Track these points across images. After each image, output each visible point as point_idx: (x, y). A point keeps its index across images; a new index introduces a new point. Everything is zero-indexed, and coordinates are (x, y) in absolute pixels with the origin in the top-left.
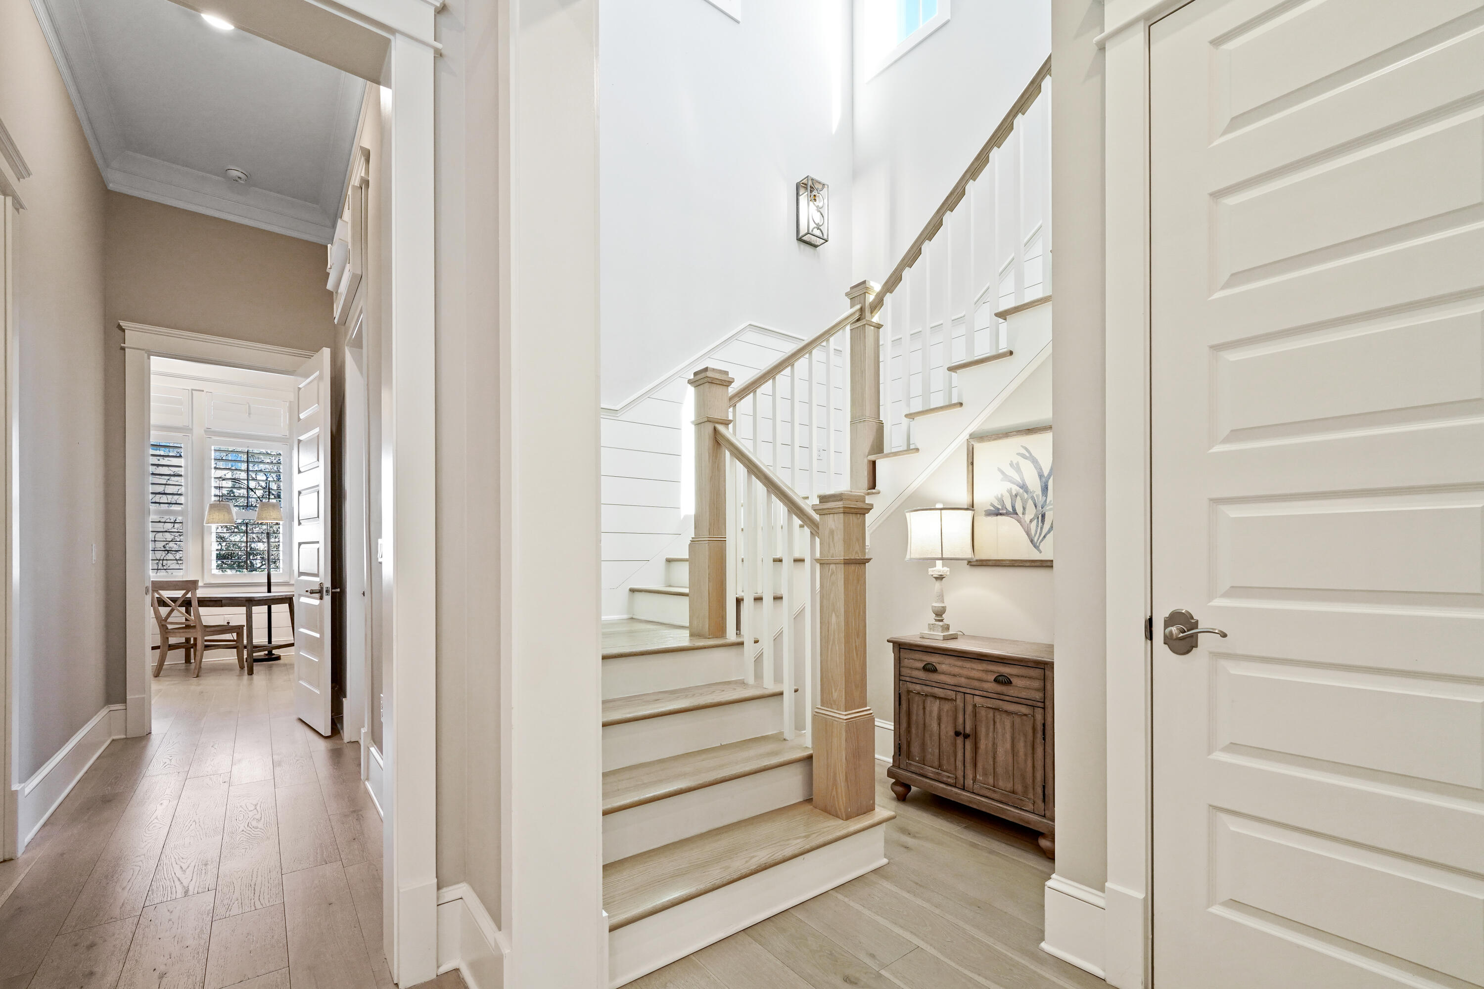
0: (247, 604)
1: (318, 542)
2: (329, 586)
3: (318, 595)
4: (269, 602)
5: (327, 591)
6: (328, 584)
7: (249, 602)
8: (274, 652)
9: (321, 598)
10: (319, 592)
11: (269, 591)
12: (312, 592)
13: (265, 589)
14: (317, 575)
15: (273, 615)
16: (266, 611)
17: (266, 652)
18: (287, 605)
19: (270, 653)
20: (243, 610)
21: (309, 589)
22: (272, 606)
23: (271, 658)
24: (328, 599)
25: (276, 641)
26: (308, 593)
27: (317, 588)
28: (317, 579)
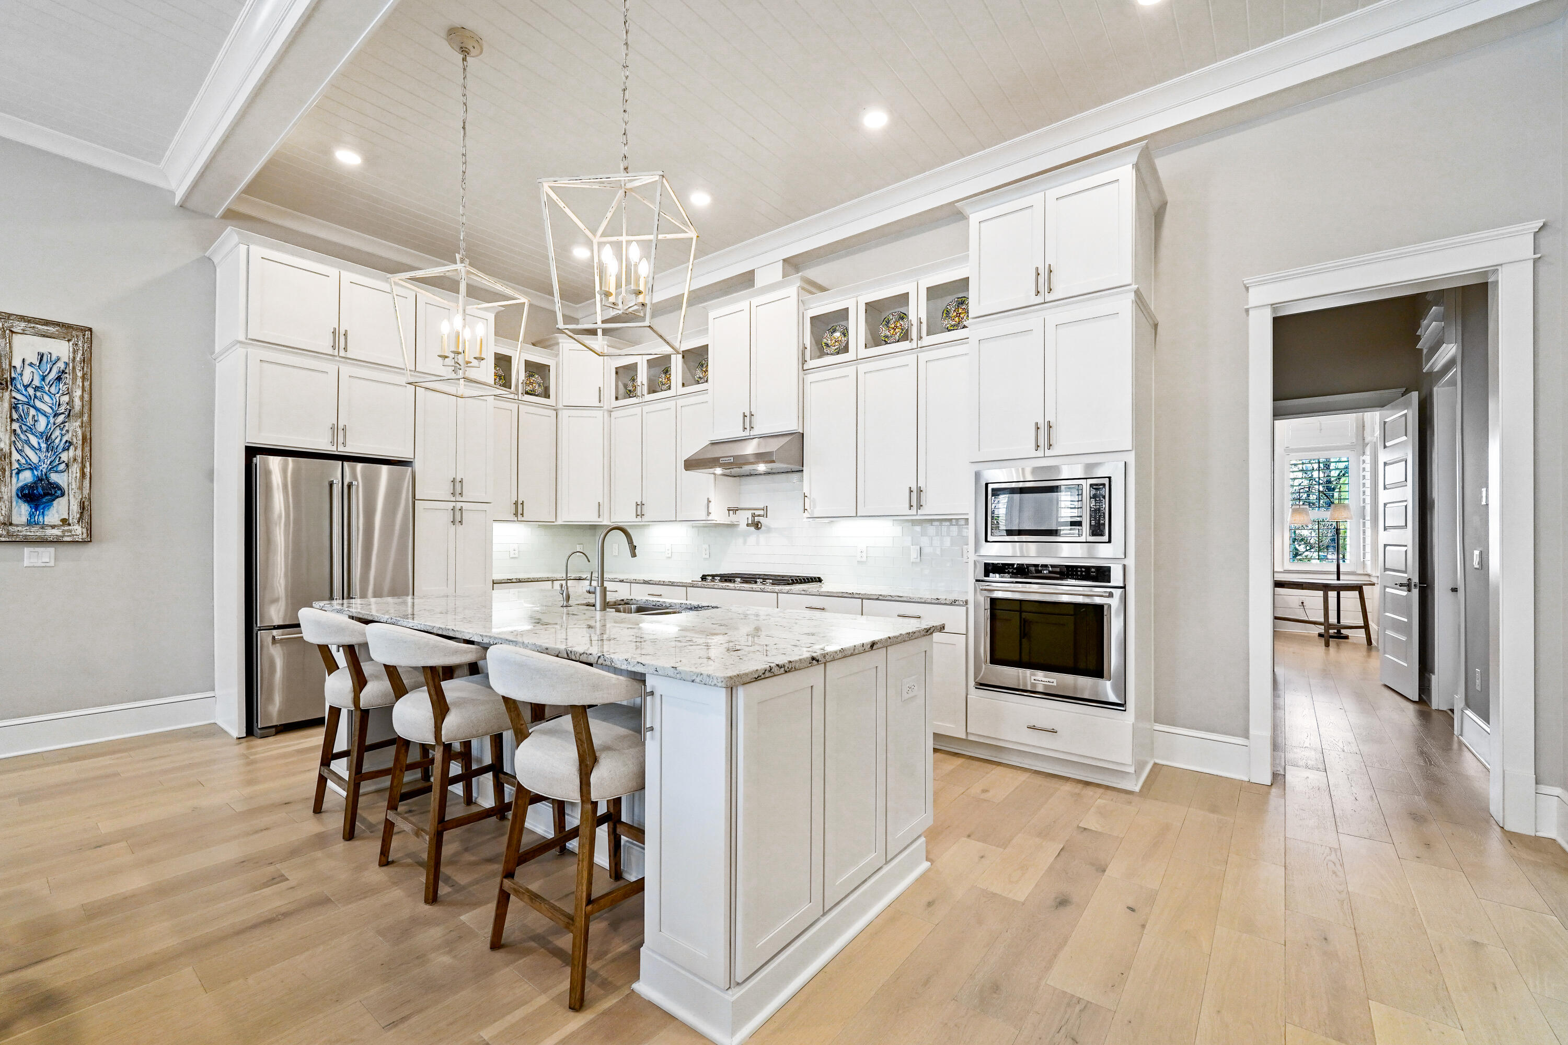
0: (1324, 589)
1: (1406, 546)
2: (1417, 581)
3: (1405, 588)
4: (1339, 589)
5: (1415, 585)
6: (1416, 579)
7: (1326, 588)
8: (1343, 631)
9: (1409, 590)
10: (1408, 586)
11: (1338, 579)
12: (1401, 585)
13: (1335, 577)
14: (1405, 572)
15: (1341, 599)
16: (1336, 596)
17: (1336, 631)
18: (1357, 592)
19: (1339, 632)
20: (1321, 593)
21: (1398, 582)
22: (1341, 592)
23: (1340, 636)
24: (1416, 592)
25: (1344, 621)
26: (1398, 586)
27: (1405, 582)
28: (1405, 575)
